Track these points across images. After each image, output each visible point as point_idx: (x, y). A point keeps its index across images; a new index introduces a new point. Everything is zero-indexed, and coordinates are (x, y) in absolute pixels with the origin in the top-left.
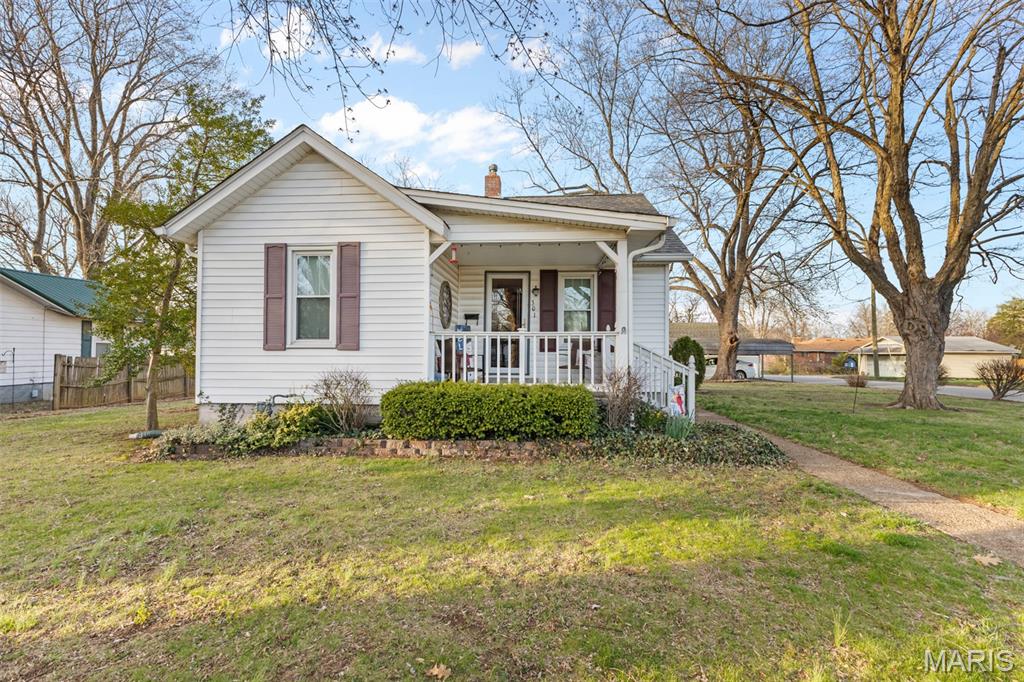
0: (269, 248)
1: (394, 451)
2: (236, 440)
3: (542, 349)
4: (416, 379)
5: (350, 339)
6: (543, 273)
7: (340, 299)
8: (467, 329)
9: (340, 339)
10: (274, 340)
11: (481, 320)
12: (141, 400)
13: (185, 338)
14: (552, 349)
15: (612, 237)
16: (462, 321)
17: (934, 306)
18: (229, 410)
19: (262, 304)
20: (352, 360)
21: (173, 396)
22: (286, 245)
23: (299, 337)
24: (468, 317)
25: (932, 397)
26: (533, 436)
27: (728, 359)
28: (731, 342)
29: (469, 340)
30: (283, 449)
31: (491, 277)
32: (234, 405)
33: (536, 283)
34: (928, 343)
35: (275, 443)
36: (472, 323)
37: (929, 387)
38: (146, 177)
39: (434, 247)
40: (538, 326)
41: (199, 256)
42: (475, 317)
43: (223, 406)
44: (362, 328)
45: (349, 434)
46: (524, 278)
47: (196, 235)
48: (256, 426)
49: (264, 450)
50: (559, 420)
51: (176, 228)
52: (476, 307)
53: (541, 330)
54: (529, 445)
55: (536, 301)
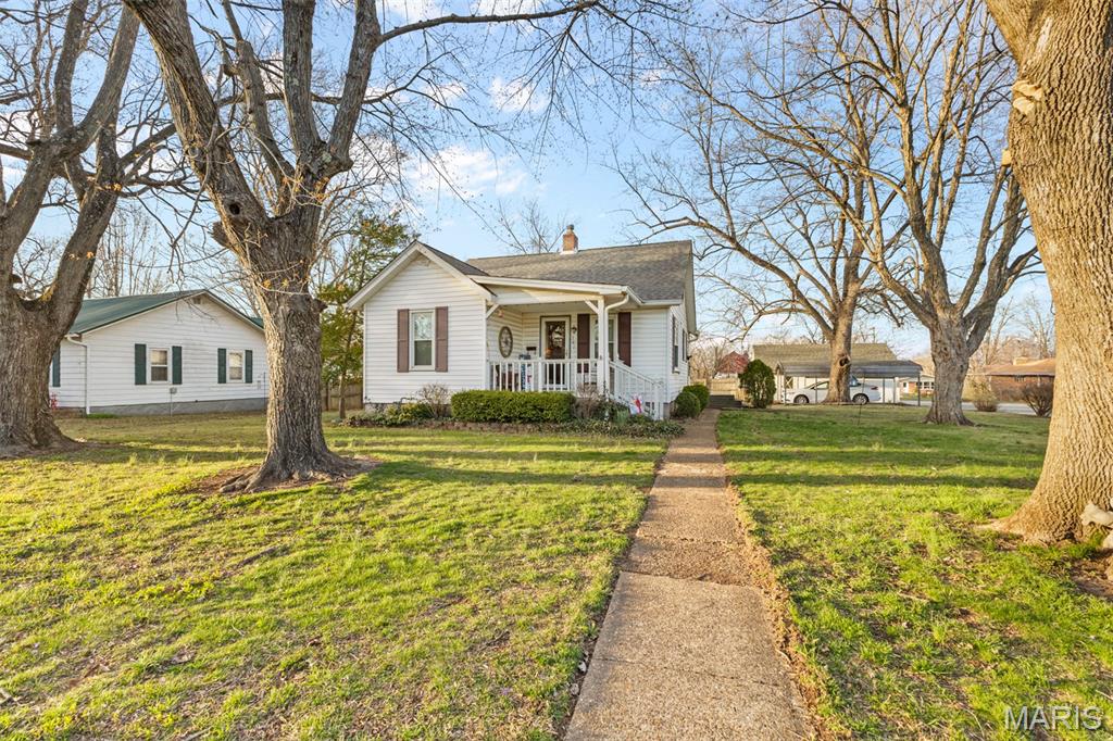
0: (399, 312)
1: (458, 428)
2: (380, 419)
3: (579, 371)
4: (478, 388)
5: (442, 367)
6: (579, 316)
7: (437, 341)
8: (528, 357)
9: (437, 366)
10: (403, 367)
11: (538, 351)
12: (335, 410)
13: (358, 366)
14: (586, 371)
15: (593, 297)
16: (525, 352)
17: (957, 329)
18: (380, 406)
19: (396, 345)
20: (444, 378)
21: (354, 408)
22: (408, 310)
23: (416, 364)
24: (529, 349)
25: (952, 413)
26: (530, 421)
27: (838, 382)
28: (841, 364)
29: (529, 365)
30: (403, 425)
31: (544, 320)
32: (383, 404)
33: (575, 324)
34: (949, 363)
35: (399, 422)
36: (531, 353)
37: (950, 405)
38: (334, 235)
39: (489, 307)
40: (576, 354)
41: (364, 317)
42: (534, 349)
43: (377, 404)
44: (449, 359)
45: (437, 419)
46: (567, 320)
47: (362, 306)
48: (391, 413)
49: (393, 425)
50: (542, 410)
51: (354, 302)
52: (534, 341)
53: (579, 358)
54: (529, 426)
55: (575, 336)
